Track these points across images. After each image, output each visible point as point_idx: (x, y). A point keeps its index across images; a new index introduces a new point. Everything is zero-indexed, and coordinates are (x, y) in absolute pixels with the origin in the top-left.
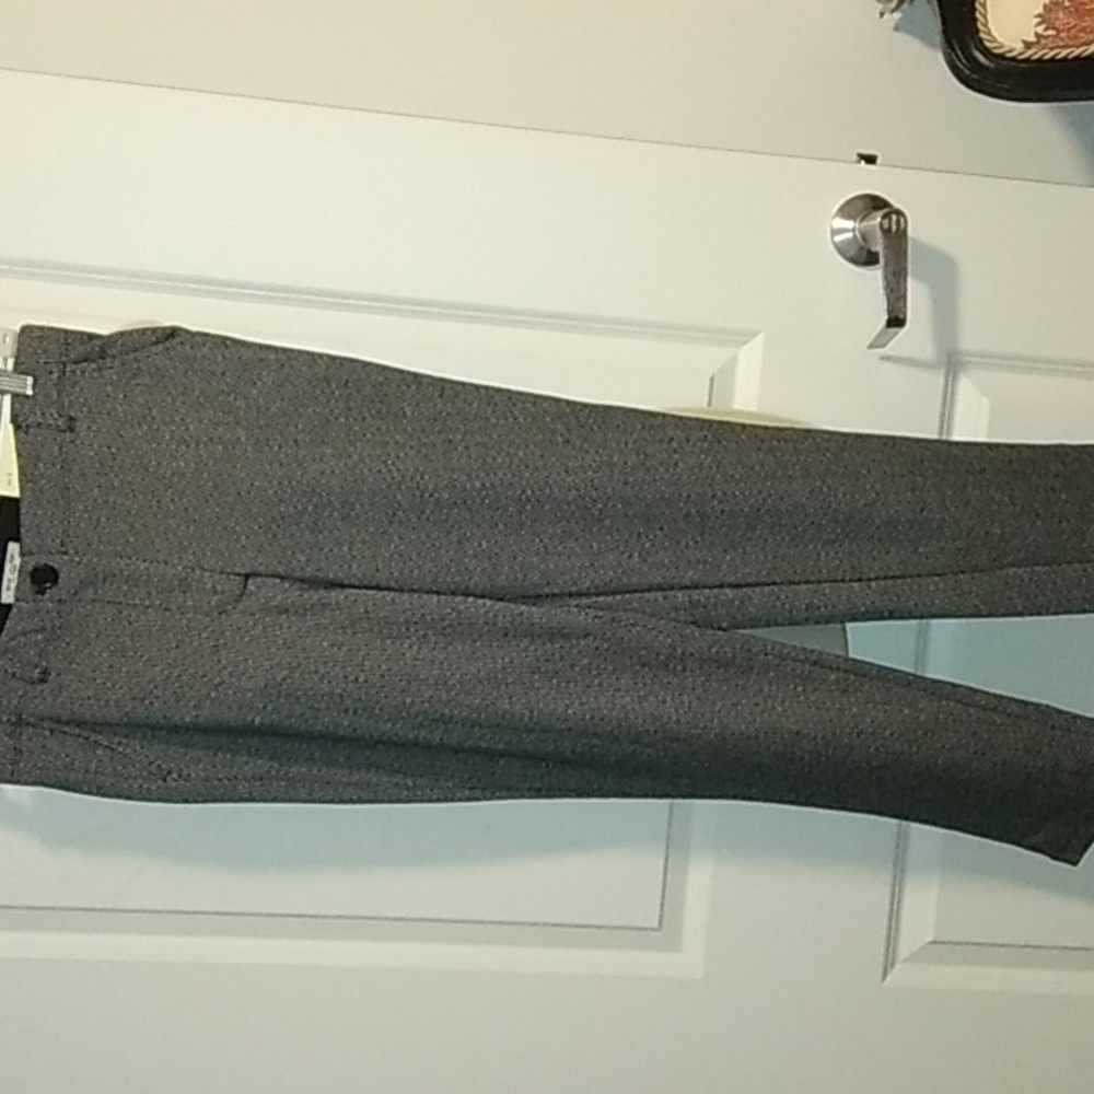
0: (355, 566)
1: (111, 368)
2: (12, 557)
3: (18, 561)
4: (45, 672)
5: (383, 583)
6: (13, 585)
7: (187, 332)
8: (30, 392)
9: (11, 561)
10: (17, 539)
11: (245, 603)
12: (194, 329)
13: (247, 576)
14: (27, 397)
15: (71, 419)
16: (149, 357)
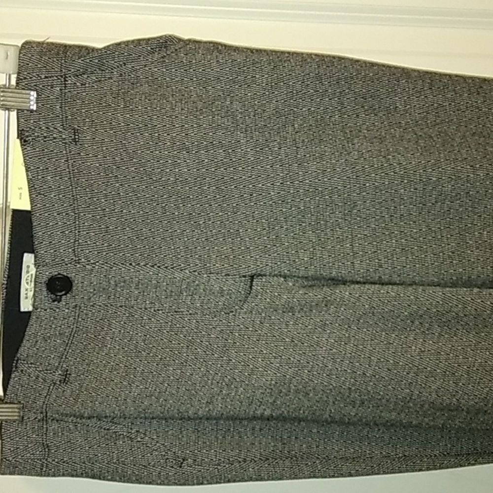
0: (357, 262)
1: (111, 78)
2: (28, 267)
3: (33, 270)
4: (66, 374)
5: (385, 278)
6: (31, 294)
7: (180, 40)
8: (34, 107)
9: (28, 272)
10: (32, 251)
11: (251, 303)
12: (186, 36)
13: (252, 277)
14: (32, 111)
15: (75, 131)
16: (145, 66)
